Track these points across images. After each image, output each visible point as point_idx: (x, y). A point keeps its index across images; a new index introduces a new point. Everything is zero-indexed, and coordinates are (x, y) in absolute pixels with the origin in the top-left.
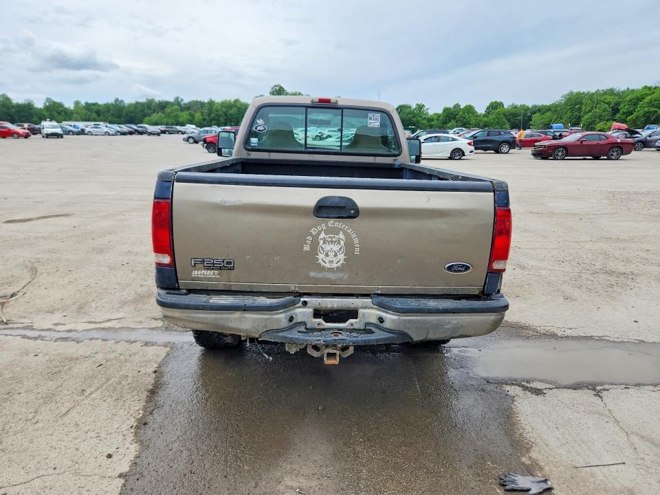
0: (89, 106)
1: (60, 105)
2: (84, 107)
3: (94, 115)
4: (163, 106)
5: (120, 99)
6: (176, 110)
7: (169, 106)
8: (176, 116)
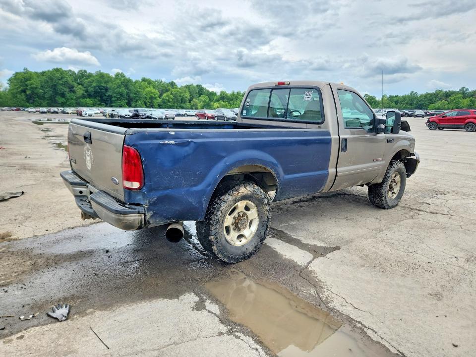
0: (391, 98)
1: (373, 98)
2: (388, 99)
3: (394, 104)
4: (448, 95)
5: (414, 92)
6: (459, 98)
7: (454, 95)
8: (458, 103)
